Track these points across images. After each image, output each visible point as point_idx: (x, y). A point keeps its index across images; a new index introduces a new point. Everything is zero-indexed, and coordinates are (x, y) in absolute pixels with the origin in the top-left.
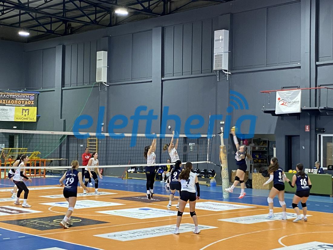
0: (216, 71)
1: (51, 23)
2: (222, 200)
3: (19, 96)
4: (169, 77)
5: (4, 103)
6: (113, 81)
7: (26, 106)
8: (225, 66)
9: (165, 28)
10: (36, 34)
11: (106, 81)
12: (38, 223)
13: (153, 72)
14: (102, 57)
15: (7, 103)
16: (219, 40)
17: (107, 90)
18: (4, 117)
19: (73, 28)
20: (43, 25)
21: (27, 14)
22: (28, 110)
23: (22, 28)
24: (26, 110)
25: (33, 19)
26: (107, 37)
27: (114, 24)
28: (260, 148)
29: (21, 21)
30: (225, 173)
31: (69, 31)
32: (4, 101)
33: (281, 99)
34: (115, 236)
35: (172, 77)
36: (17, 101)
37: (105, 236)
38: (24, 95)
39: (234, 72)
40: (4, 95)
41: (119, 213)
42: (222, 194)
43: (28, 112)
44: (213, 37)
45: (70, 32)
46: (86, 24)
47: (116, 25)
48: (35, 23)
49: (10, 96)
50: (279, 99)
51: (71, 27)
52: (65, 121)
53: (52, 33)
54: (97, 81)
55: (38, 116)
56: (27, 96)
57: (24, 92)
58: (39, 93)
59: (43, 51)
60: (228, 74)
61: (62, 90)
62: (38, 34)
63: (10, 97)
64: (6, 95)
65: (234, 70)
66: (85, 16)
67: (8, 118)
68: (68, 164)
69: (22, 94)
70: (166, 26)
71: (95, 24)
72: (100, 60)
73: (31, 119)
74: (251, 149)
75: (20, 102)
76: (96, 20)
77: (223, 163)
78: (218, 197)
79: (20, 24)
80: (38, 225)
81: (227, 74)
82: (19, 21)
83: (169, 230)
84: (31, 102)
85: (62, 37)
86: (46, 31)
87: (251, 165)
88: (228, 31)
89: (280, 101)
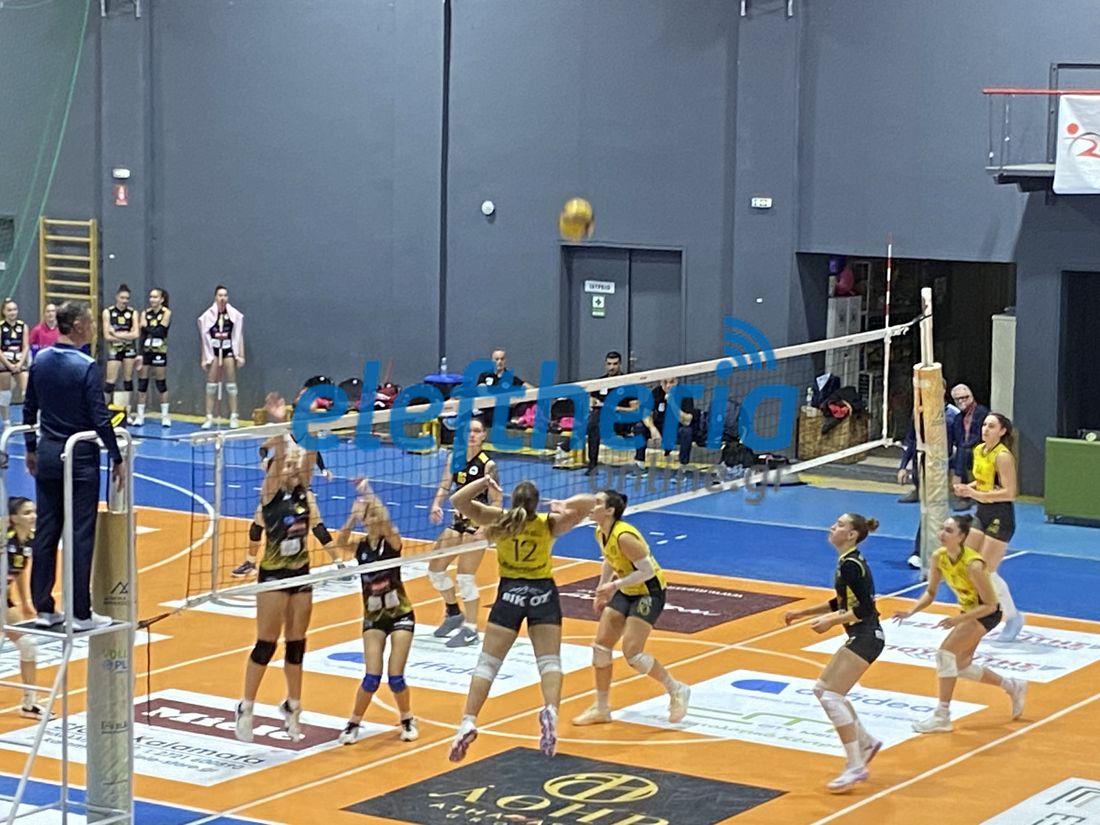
30: (939, 481)
33: (1081, 131)
50: (1072, 129)
77: (929, 438)
89: (1076, 136)
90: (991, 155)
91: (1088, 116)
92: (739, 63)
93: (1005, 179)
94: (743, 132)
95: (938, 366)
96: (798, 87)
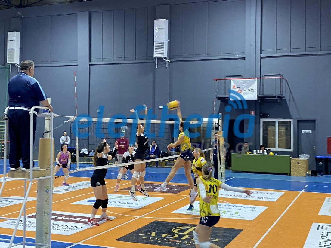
4: (98, 62)
9: (91, 13)
11: (18, 63)
13: (78, 56)
14: (15, 37)
27: (26, 5)
33: (236, 87)
35: (101, 62)
50: (234, 87)
54: (8, 62)
65: (172, 58)
81: (166, 61)
88: (168, 21)
89: (235, 88)
90: (215, 93)
91: (237, 84)
92: (156, 78)
93: (219, 98)
94: (157, 93)
96: (168, 83)
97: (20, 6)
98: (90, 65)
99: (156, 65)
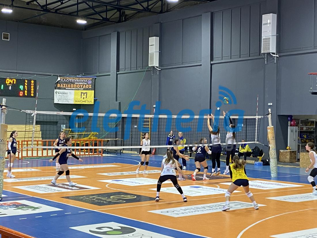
0: (264, 54)
1: (106, 11)
2: (270, 179)
3: (78, 80)
4: (218, 60)
5: (64, 87)
6: (165, 65)
7: (84, 89)
8: (272, 49)
9: (214, 13)
10: (92, 22)
11: (158, 66)
12: (96, 199)
13: (202, 57)
14: (154, 42)
15: (67, 87)
16: (267, 24)
17: (159, 74)
18: (65, 100)
19: (127, 15)
20: (99, 13)
21: (85, 3)
22: (86, 93)
23: (79, 16)
24: (84, 93)
25: (90, 7)
26: (158, 23)
27: (166, 10)
28: (308, 128)
29: (79, 10)
30: (273, 153)
31: (123, 18)
32: (64, 85)
34: (168, 212)
35: (220, 60)
36: (76, 85)
37: (158, 212)
38: (82, 80)
39: (282, 54)
40: (64, 79)
41: (171, 191)
42: (270, 173)
43: (87, 95)
44: (261, 21)
45: (124, 20)
46: (139, 11)
47: (167, 11)
48: (92, 11)
49: (69, 80)
51: (126, 14)
52: (120, 103)
53: (108, 21)
54: (149, 66)
55: (95, 99)
56: (85, 80)
57: (82, 77)
58: (96, 77)
59: (99, 38)
60: (276, 57)
61: (117, 75)
62: (95, 22)
63: (69, 82)
64: (66, 79)
65: (281, 53)
66: (138, 4)
67: (68, 100)
68: (124, 145)
69: (81, 79)
70: (215, 11)
71: (148, 11)
72: (152, 45)
73: (89, 102)
74: (298, 130)
75: (78, 86)
76: (148, 7)
77: (271, 143)
78: (267, 176)
79: (78, 14)
80: (96, 201)
81: (274, 56)
82: (77, 10)
83: (219, 207)
84: (89, 86)
85: (116, 24)
86: (102, 19)
87: (298, 145)
88: (276, 15)
90: (311, 88)
92: (266, 74)
93: (314, 93)
94: (266, 89)
95: (273, 126)
97: (161, 12)
98: (211, 65)
99: (266, 61)
